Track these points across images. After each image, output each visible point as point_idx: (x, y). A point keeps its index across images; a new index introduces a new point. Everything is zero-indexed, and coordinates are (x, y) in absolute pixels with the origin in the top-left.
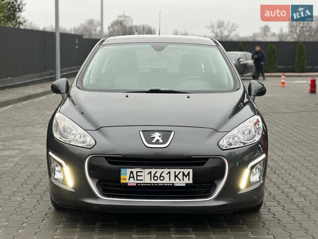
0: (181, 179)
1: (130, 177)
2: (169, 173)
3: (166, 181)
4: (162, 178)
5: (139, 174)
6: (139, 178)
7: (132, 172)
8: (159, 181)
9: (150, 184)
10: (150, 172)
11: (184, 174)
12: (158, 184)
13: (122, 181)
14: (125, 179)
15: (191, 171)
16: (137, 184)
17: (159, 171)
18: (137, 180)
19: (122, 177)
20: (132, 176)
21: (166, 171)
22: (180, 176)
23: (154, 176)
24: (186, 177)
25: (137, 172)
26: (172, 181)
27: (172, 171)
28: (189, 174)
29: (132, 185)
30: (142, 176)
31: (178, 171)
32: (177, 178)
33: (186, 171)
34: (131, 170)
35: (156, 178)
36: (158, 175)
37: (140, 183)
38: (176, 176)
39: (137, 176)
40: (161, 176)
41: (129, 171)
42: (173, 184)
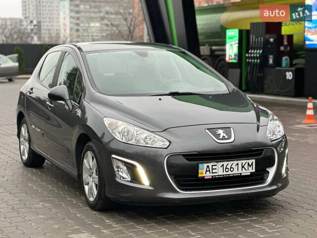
0: (247, 169)
1: (207, 171)
2: (238, 164)
3: (235, 172)
4: (232, 170)
5: (214, 167)
6: (214, 171)
7: (208, 166)
8: (230, 173)
9: (223, 175)
10: (223, 165)
11: (249, 164)
12: (229, 175)
13: (200, 175)
14: (202, 173)
15: (254, 161)
16: (212, 176)
17: (230, 163)
18: (212, 173)
19: (200, 171)
20: (208, 170)
21: (235, 162)
22: (246, 166)
23: (226, 168)
24: (250, 166)
25: (212, 166)
26: (240, 171)
27: (240, 162)
28: (252, 164)
29: (208, 177)
30: (216, 169)
31: (244, 162)
32: (243, 168)
33: (250, 162)
34: (208, 164)
35: (227, 170)
36: (229, 167)
37: (215, 176)
38: (243, 167)
39: (212, 169)
40: (231, 168)
41: (205, 165)
42: (241, 174)
